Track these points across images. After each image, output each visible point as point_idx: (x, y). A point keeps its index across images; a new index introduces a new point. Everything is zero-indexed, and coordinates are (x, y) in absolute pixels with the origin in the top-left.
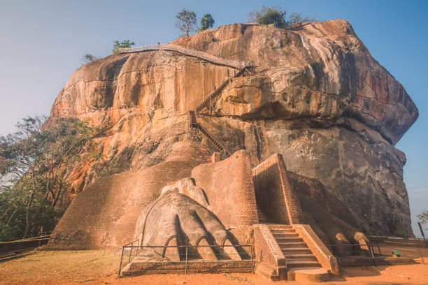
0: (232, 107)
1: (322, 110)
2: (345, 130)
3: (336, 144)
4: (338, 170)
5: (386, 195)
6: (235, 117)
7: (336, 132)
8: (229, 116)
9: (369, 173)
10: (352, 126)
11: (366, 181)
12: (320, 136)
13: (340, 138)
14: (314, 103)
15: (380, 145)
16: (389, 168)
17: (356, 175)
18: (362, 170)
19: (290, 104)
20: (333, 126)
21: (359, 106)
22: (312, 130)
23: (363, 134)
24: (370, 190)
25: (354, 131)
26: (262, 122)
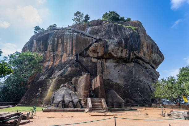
0: (93, 54)
1: (127, 56)
2: (136, 63)
3: (132, 69)
4: (132, 79)
5: (150, 88)
6: (94, 58)
7: (132, 64)
8: (92, 57)
9: (144, 80)
10: (139, 62)
11: (143, 83)
12: (126, 65)
13: (134, 67)
14: (124, 53)
15: (149, 69)
16: (152, 78)
17: (139, 81)
18: (141, 79)
19: (115, 53)
20: (131, 62)
21: (141, 55)
22: (123, 63)
23: (143, 65)
24: (144, 86)
25: (140, 64)
26: (104, 60)
